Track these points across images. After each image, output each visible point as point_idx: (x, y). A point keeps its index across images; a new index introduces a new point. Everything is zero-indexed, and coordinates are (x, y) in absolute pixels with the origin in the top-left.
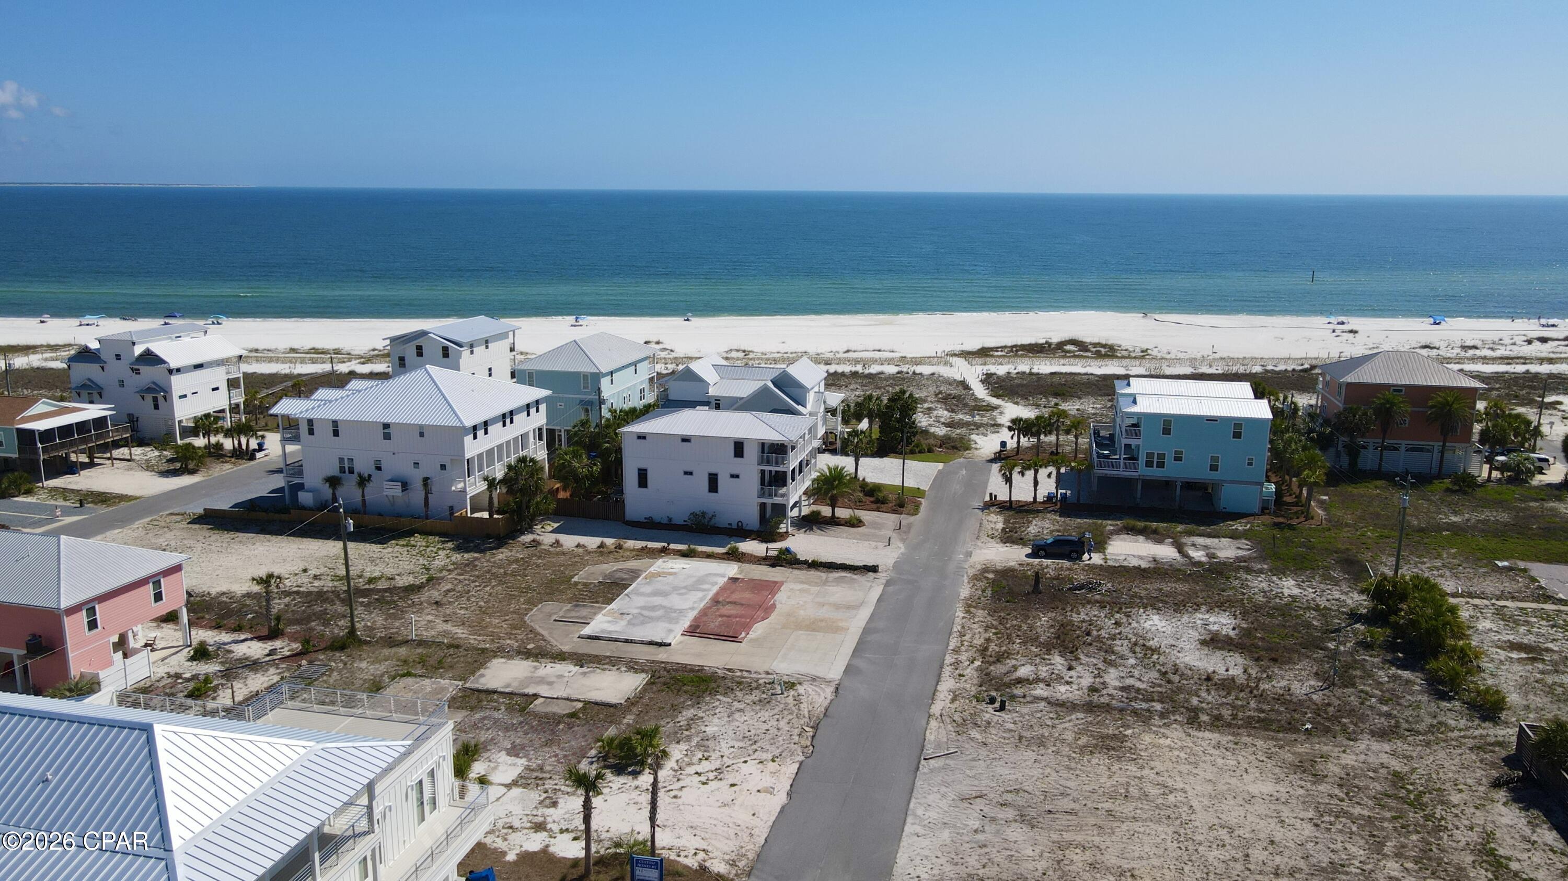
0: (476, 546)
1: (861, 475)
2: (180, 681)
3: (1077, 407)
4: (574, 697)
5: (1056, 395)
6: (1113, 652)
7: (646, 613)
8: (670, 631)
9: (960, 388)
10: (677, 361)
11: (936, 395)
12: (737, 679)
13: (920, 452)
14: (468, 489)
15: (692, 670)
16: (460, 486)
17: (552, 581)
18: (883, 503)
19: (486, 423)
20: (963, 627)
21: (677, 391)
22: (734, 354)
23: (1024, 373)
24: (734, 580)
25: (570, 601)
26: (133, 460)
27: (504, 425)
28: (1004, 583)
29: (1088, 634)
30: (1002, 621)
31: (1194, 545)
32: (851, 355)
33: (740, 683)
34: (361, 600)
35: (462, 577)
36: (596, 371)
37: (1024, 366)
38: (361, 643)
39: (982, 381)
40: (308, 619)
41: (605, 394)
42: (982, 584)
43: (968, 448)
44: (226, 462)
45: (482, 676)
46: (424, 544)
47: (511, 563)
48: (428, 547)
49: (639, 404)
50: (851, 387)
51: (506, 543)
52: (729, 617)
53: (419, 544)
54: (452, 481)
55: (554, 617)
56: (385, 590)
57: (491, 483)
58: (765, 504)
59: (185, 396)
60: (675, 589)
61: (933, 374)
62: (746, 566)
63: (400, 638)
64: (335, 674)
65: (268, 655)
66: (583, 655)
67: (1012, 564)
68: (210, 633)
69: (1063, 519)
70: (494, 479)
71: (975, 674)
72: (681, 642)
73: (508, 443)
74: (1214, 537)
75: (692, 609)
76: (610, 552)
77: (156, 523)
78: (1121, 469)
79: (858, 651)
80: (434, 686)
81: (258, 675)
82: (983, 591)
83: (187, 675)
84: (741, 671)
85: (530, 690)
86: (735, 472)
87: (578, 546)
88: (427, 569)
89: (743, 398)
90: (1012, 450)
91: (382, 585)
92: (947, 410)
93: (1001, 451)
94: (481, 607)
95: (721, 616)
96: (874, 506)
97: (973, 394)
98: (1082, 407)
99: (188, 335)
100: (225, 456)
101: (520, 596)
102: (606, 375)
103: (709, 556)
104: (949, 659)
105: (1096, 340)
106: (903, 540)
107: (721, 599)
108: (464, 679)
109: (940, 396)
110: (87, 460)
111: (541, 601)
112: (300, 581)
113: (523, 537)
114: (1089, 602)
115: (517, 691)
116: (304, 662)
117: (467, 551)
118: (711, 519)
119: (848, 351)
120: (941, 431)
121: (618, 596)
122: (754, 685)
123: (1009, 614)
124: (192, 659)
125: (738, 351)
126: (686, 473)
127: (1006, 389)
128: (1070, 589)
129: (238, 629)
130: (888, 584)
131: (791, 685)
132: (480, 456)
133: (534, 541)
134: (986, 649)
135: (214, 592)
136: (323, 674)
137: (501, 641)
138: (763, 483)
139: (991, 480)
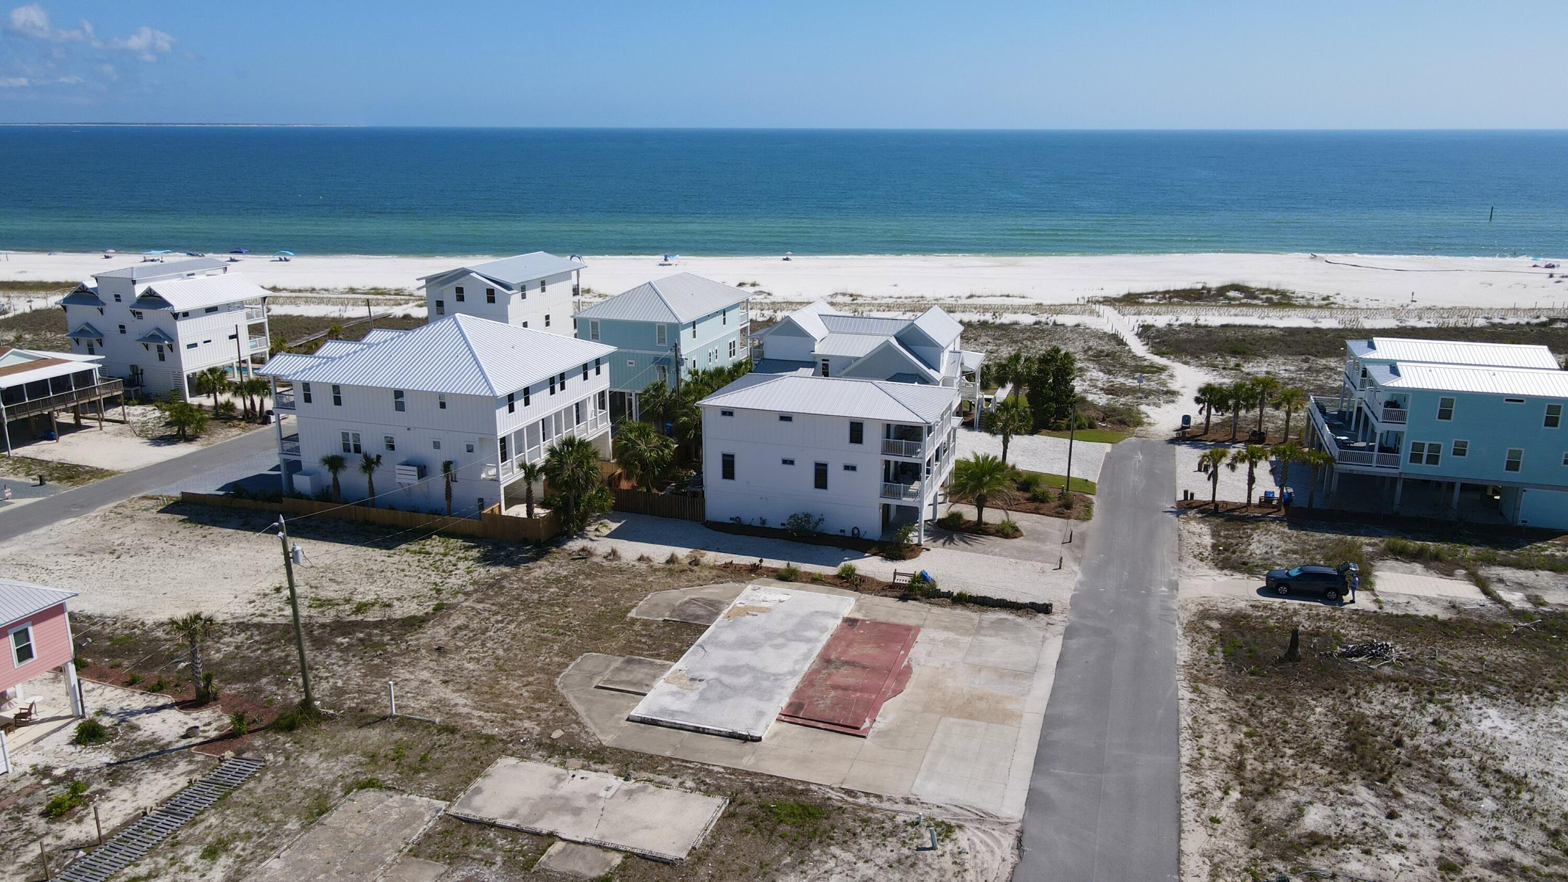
0: (507, 556)
1: (1010, 461)
2: (46, 782)
3: (1265, 369)
4: (612, 841)
5: (1234, 353)
6: (1451, 783)
7: (727, 679)
8: (761, 714)
9: (1113, 343)
10: (776, 307)
11: (1085, 352)
12: (862, 813)
13: (1079, 427)
14: (501, 478)
15: (792, 792)
16: (493, 472)
17: (600, 616)
18: (1042, 501)
19: (526, 391)
20: (1195, 719)
21: (776, 348)
22: (840, 299)
23: (1189, 325)
24: (850, 622)
25: (621, 651)
26: (128, 422)
27: (552, 392)
28: (1239, 640)
29: (1399, 743)
30: (1252, 709)
31: (1501, 581)
32: (974, 301)
33: (866, 821)
34: (340, 640)
35: (480, 606)
36: (674, 321)
37: (1187, 316)
38: (321, 718)
39: (1139, 335)
40: (258, 673)
41: (684, 351)
42: (1206, 639)
43: (1139, 423)
44: (234, 426)
45: (478, 791)
46: (442, 550)
47: (549, 583)
48: (445, 555)
49: (727, 362)
50: (982, 341)
51: (547, 552)
52: (845, 689)
53: (436, 550)
54: (482, 467)
55: (597, 681)
56: (376, 625)
57: (530, 473)
58: (888, 505)
59: (195, 345)
60: (769, 636)
61: (1078, 325)
62: (868, 598)
63: (375, 712)
64: (269, 776)
65: (184, 737)
66: (632, 754)
67: (1242, 605)
68: (119, 692)
69: (1295, 533)
70: (533, 466)
71: (1237, 819)
72: (776, 735)
73: (558, 415)
74: (1526, 568)
75: (793, 673)
76: (683, 571)
77: (119, 510)
78: (1374, 464)
79: (1041, 761)
80: (403, 809)
81: (159, 775)
82: (1211, 652)
83: (59, 772)
84: (867, 795)
85: (544, 826)
86: (850, 463)
87: (641, 559)
88: (439, 591)
89: (858, 358)
90: (1198, 426)
91: (373, 616)
92: (1101, 371)
93: (1183, 428)
94: (497, 659)
95: (835, 687)
96: (1031, 506)
97: (1130, 351)
98: (1270, 369)
99: (203, 273)
100: (235, 418)
101: (554, 641)
102: (686, 326)
103: (815, 580)
104: (1187, 785)
105: (1265, 286)
106: (1078, 560)
107: (833, 657)
108: (449, 796)
109: (1090, 353)
110: (72, 421)
111: (582, 650)
112: (267, 607)
113: (570, 544)
114: (1378, 679)
115: (524, 826)
116: (229, 754)
117: (496, 564)
118: (817, 524)
119: (971, 296)
120: (1101, 400)
121: (689, 646)
122: (888, 825)
123: (1260, 698)
124: (76, 742)
125: (844, 294)
126: (785, 462)
127: (1171, 345)
128: (1342, 655)
129: (157, 688)
130: (1069, 633)
131: (946, 830)
132: (519, 434)
133: (583, 550)
134: (1241, 766)
135: (150, 621)
136: (252, 776)
137: (517, 722)
138: (887, 479)
139: (1178, 470)
